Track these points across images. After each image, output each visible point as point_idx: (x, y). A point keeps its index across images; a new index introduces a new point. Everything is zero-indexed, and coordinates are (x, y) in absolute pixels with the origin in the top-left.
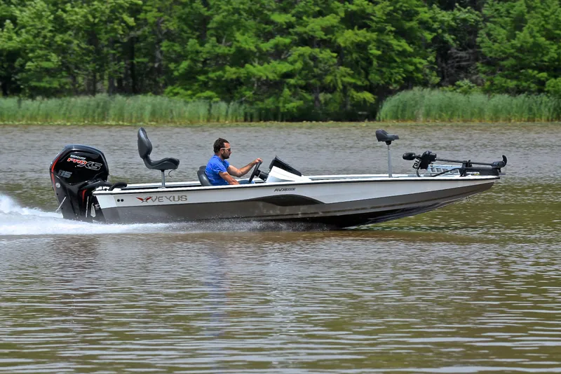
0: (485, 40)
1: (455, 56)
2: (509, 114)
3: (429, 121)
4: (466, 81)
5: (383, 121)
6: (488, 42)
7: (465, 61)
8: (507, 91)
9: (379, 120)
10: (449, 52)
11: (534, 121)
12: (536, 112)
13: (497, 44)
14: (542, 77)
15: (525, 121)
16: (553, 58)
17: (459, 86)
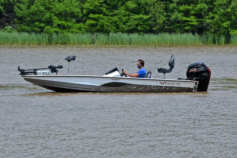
0: (17, 10)
1: (5, 16)
4: (9, 27)
6: (18, 11)
8: (28, 31)
10: (2, 14)
12: (41, 41)
13: (22, 11)
14: (42, 25)
15: (36, 45)
16: (48, 17)
17: (6, 29)
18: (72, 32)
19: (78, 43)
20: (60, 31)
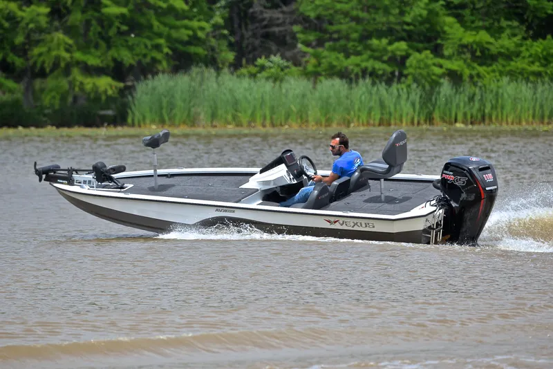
1: (260, 17)
2: (349, 114)
3: (215, 126)
4: (276, 59)
5: (140, 126)
7: (278, 25)
8: (344, 75)
9: (133, 125)
10: (251, 10)
11: (389, 125)
12: (392, 109)
14: (398, 49)
15: (374, 125)
16: (420, 16)
17: (263, 68)
18: (513, 75)
19: (534, 117)
20: (467, 72)
